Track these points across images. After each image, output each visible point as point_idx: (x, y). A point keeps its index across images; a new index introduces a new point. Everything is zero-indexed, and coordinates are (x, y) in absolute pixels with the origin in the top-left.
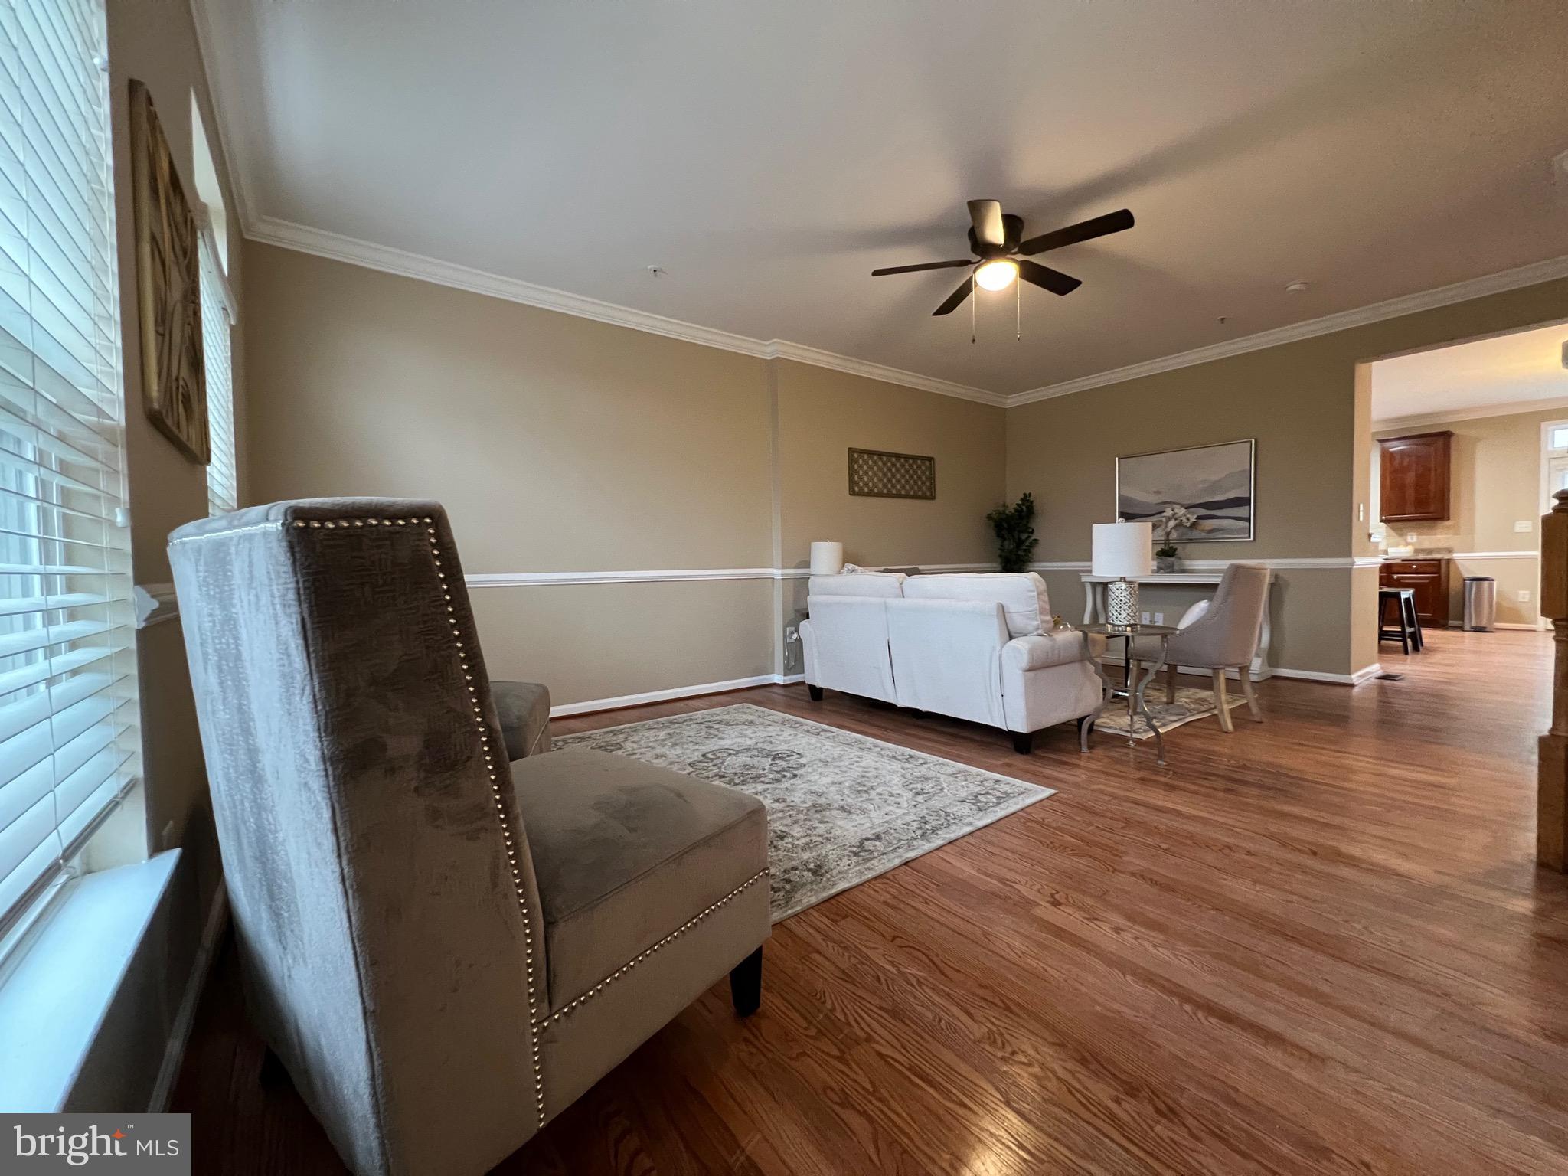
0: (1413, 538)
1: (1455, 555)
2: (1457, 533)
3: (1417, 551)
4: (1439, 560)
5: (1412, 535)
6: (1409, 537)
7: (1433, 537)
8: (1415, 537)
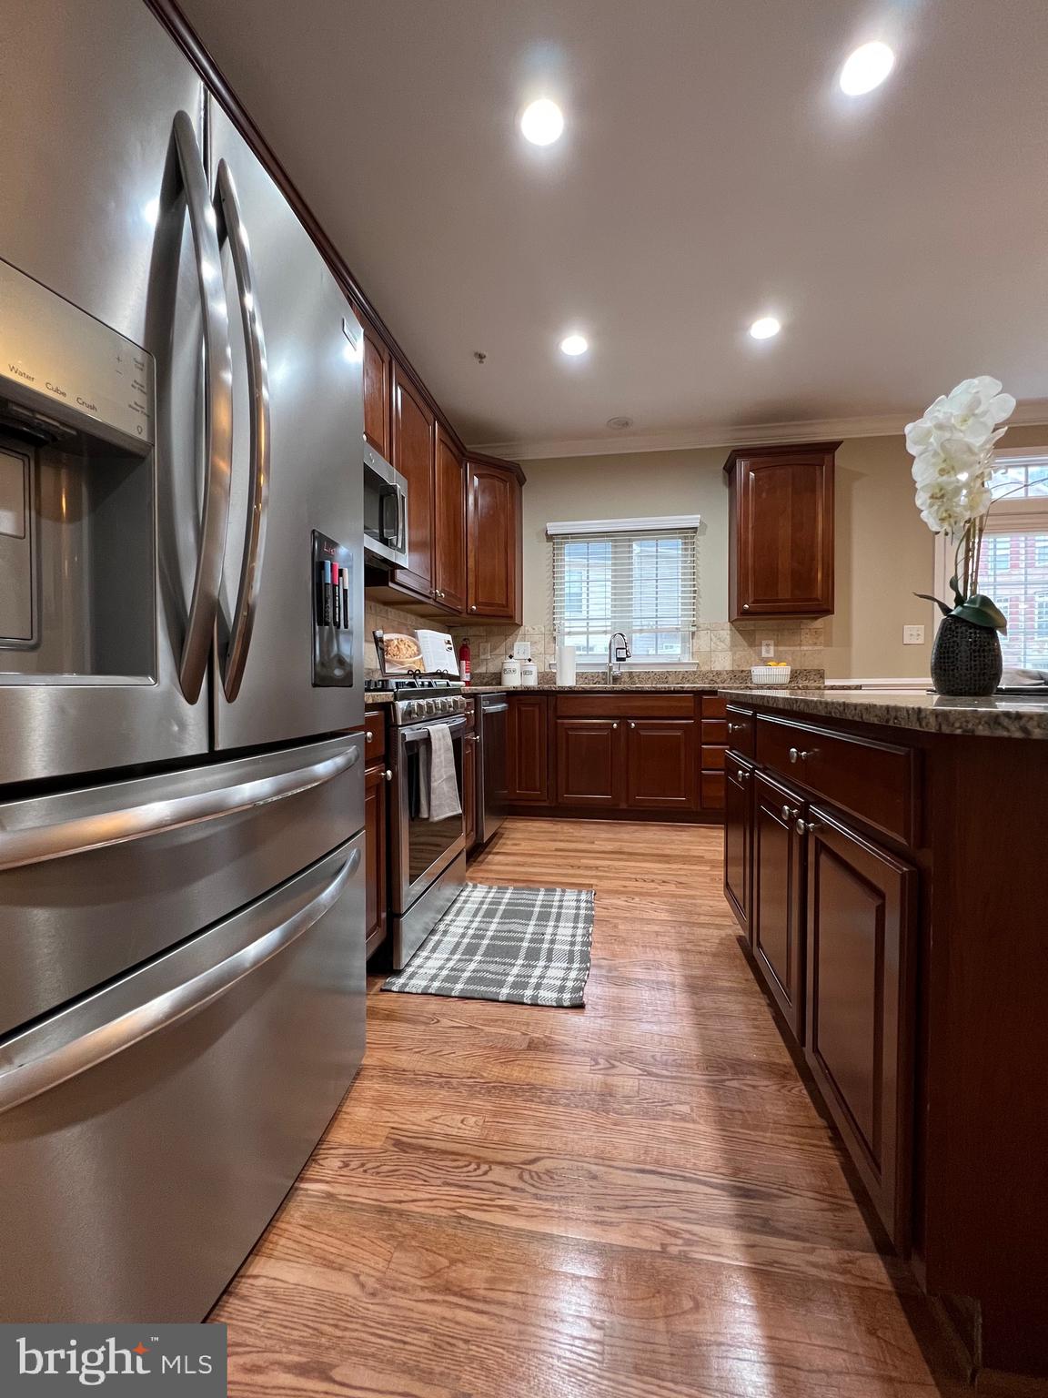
0: (768, 652)
1: (827, 682)
2: (828, 644)
5: (768, 645)
6: (764, 649)
7: (798, 648)
8: (772, 648)
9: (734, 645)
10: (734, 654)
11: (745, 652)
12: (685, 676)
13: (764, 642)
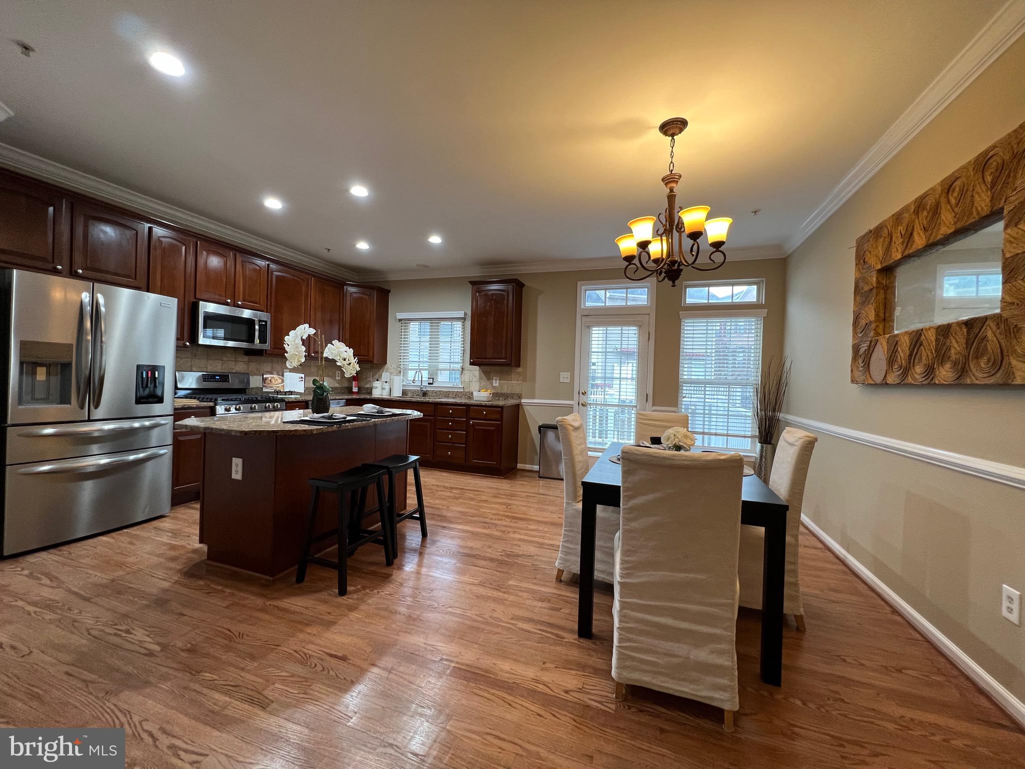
0: (496, 383)
1: (523, 401)
2: (524, 380)
3: (496, 395)
4: (502, 407)
5: (496, 380)
6: (494, 381)
7: (509, 382)
8: (498, 381)
9: (480, 379)
10: (480, 384)
11: (485, 383)
12: (457, 394)
13: (494, 378)
